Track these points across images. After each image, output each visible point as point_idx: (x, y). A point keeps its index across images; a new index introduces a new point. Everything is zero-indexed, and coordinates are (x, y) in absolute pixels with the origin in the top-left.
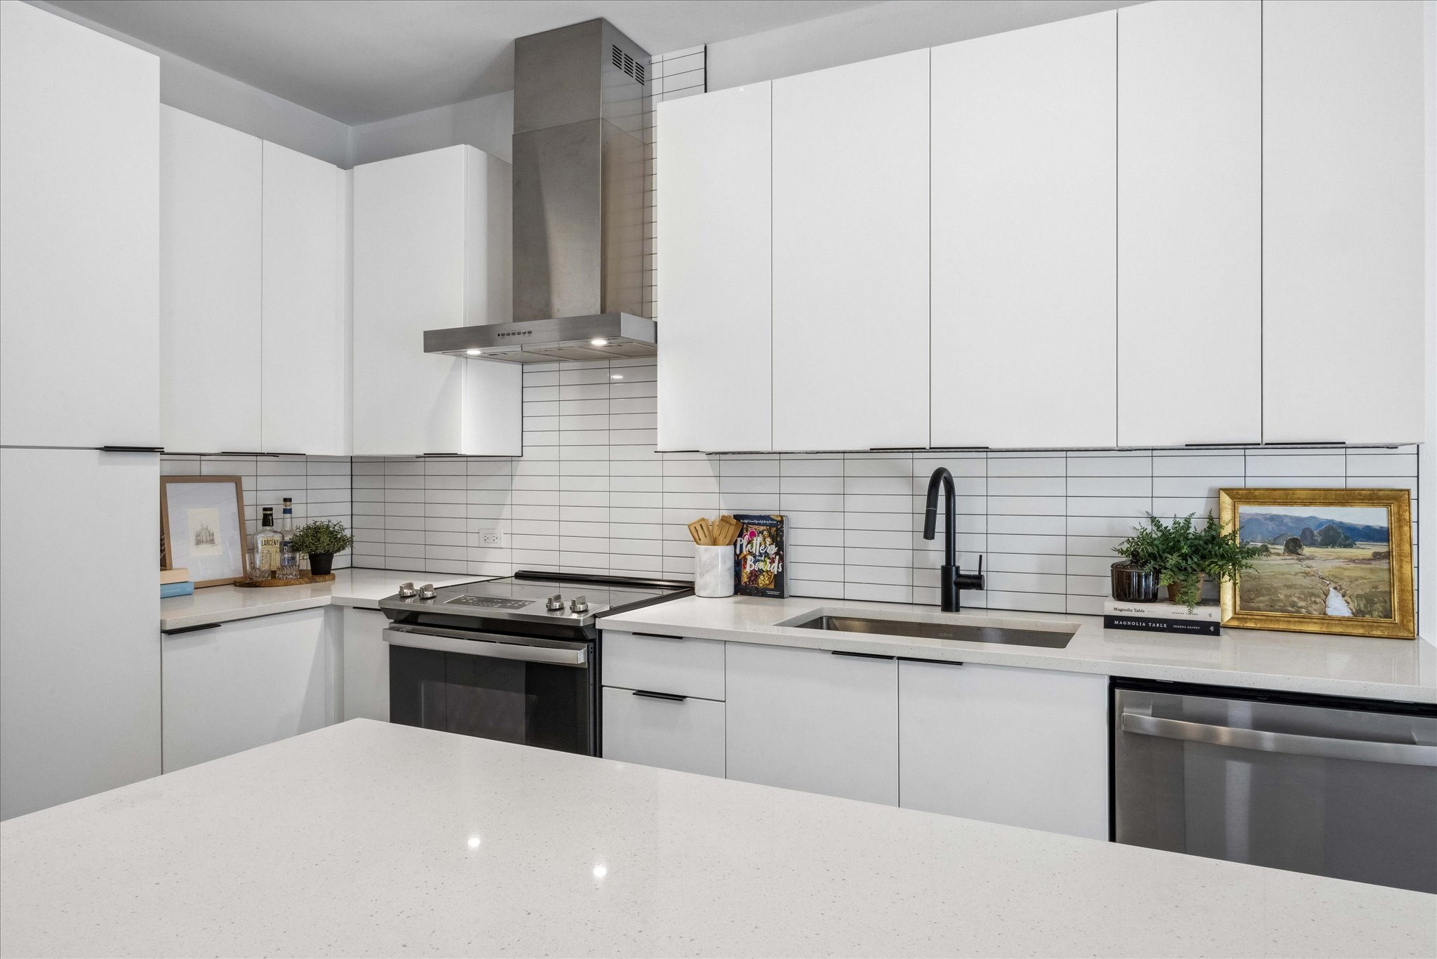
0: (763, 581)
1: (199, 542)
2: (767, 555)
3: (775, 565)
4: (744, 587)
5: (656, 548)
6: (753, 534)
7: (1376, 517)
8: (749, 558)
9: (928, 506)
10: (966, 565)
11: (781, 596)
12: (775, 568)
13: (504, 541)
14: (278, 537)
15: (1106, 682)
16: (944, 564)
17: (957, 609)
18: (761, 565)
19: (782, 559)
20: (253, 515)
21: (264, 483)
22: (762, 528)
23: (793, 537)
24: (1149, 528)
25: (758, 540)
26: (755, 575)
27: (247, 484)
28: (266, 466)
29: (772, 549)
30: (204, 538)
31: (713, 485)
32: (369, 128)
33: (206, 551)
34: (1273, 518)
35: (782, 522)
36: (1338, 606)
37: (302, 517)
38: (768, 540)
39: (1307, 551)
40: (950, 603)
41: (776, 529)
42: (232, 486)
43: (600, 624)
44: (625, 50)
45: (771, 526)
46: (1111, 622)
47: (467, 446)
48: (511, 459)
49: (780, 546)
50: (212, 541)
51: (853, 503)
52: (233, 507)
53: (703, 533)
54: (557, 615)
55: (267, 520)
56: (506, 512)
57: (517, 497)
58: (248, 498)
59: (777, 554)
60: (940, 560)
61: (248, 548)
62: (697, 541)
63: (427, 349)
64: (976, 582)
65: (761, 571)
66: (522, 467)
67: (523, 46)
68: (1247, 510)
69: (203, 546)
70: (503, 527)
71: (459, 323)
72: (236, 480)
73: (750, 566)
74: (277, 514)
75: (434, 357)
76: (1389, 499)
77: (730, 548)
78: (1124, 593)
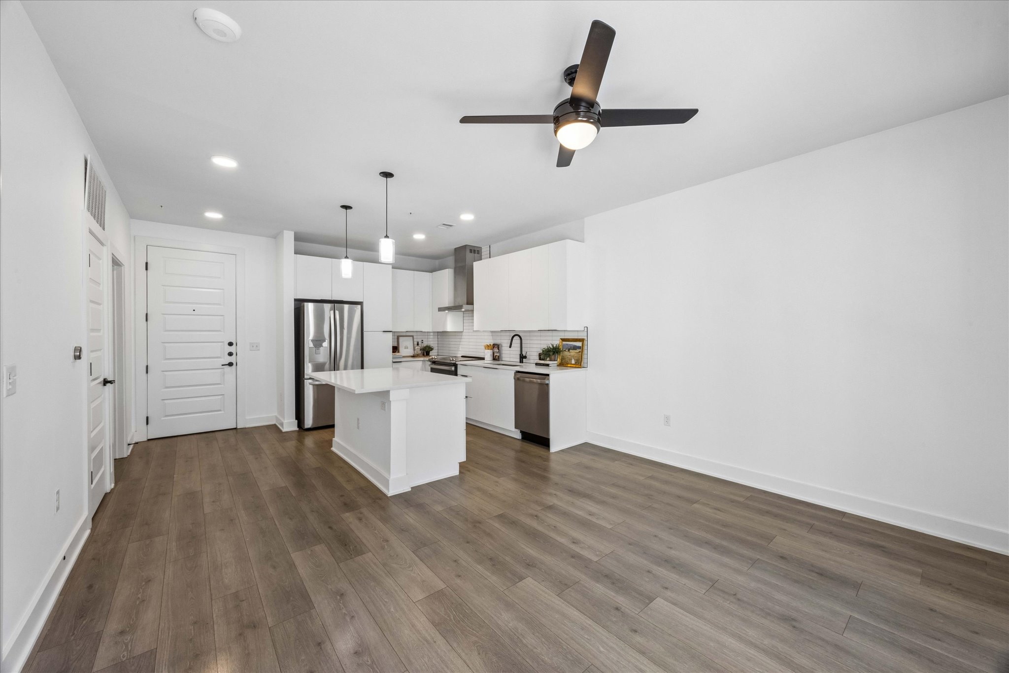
0: (497, 358)
1: (405, 348)
3: (498, 354)
4: (494, 359)
6: (495, 348)
7: (579, 344)
9: (511, 341)
11: (498, 361)
13: (461, 349)
14: (419, 348)
15: (514, 372)
17: (523, 362)
19: (500, 353)
20: (416, 343)
21: (418, 337)
22: (497, 346)
23: (501, 348)
24: (551, 347)
26: (496, 356)
27: (415, 337)
28: (419, 334)
29: (498, 351)
30: (406, 348)
31: (491, 337)
32: (440, 260)
33: (406, 350)
34: (567, 344)
35: (500, 345)
36: (573, 362)
37: (425, 344)
38: (497, 349)
39: (571, 351)
40: (521, 361)
41: (499, 347)
42: (412, 338)
43: (457, 363)
44: (473, 249)
46: (536, 364)
47: (449, 330)
48: (462, 332)
49: (499, 350)
50: (407, 348)
52: (412, 341)
53: (487, 347)
54: (452, 362)
55: (418, 344)
57: (463, 340)
58: (415, 340)
60: (519, 353)
61: (414, 350)
62: (485, 349)
63: (439, 311)
64: (525, 357)
66: (464, 334)
67: (456, 249)
68: (564, 343)
70: (461, 346)
71: (447, 305)
72: (413, 336)
73: (495, 354)
74: (420, 343)
75: (440, 312)
76: (582, 340)
77: (492, 351)
78: (540, 359)
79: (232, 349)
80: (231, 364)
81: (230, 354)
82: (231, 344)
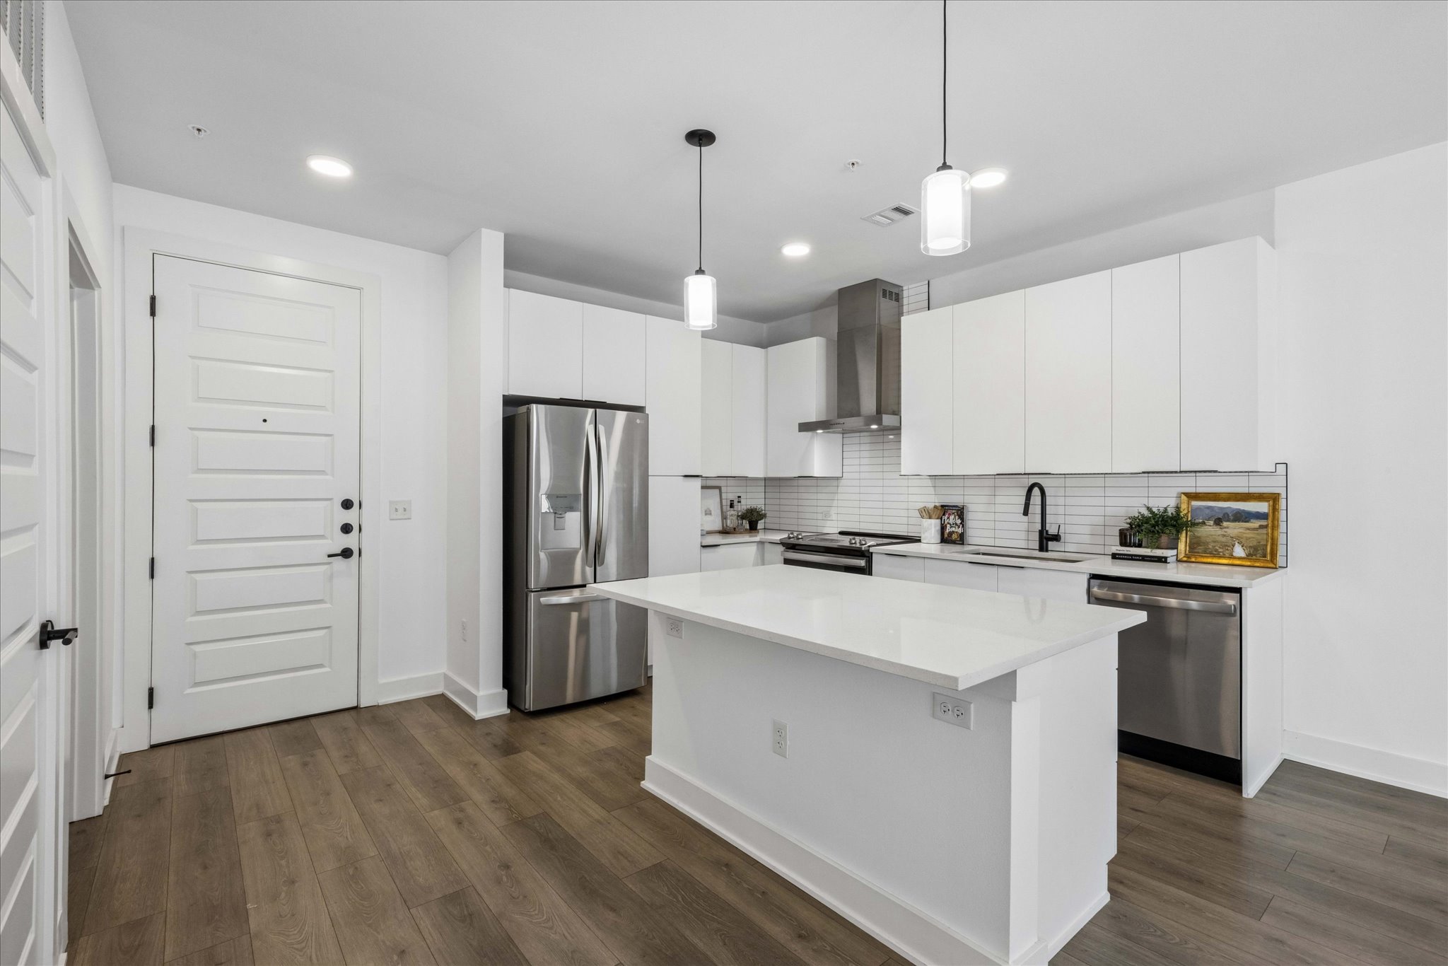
0: (954, 537)
1: (706, 514)
2: (956, 524)
3: (960, 529)
4: (945, 539)
5: (905, 520)
6: (950, 514)
7: (1263, 507)
8: (948, 525)
9: (1026, 500)
10: (1052, 530)
11: (963, 544)
12: (960, 530)
13: (834, 517)
14: (735, 513)
15: (1086, 577)
16: (1040, 529)
17: (1047, 551)
18: (953, 529)
19: (963, 526)
20: (726, 503)
21: (730, 489)
22: (954, 511)
23: (969, 516)
24: (1146, 513)
25: (952, 517)
26: (951, 534)
27: (724, 489)
28: (731, 482)
29: (959, 522)
30: (708, 513)
31: (931, 490)
32: (773, 324)
33: (709, 518)
34: (1209, 508)
35: (963, 508)
36: (1239, 551)
37: (746, 504)
38: (957, 517)
39: (1225, 524)
40: (1043, 548)
41: (960, 512)
42: (717, 491)
43: (872, 550)
44: (888, 289)
45: (958, 510)
46: (1115, 556)
47: (817, 472)
48: (837, 478)
49: (962, 520)
50: (711, 514)
51: (999, 499)
52: (718, 499)
53: (926, 513)
54: (854, 545)
55: (732, 506)
56: (835, 503)
57: (840, 496)
58: (724, 496)
59: (961, 523)
60: (1039, 527)
61: (724, 518)
62: (922, 517)
63: (800, 430)
64: (1056, 538)
65: (953, 532)
66: (842, 482)
67: (842, 292)
68: (1195, 503)
69: (707, 516)
70: (833, 510)
71: (813, 419)
72: (719, 488)
73: (948, 529)
74: (735, 503)
75: (802, 433)
76: (1274, 499)
77: (939, 521)
78: (1123, 543)
79: (350, 517)
80: (346, 553)
81: (346, 529)
82: (347, 504)
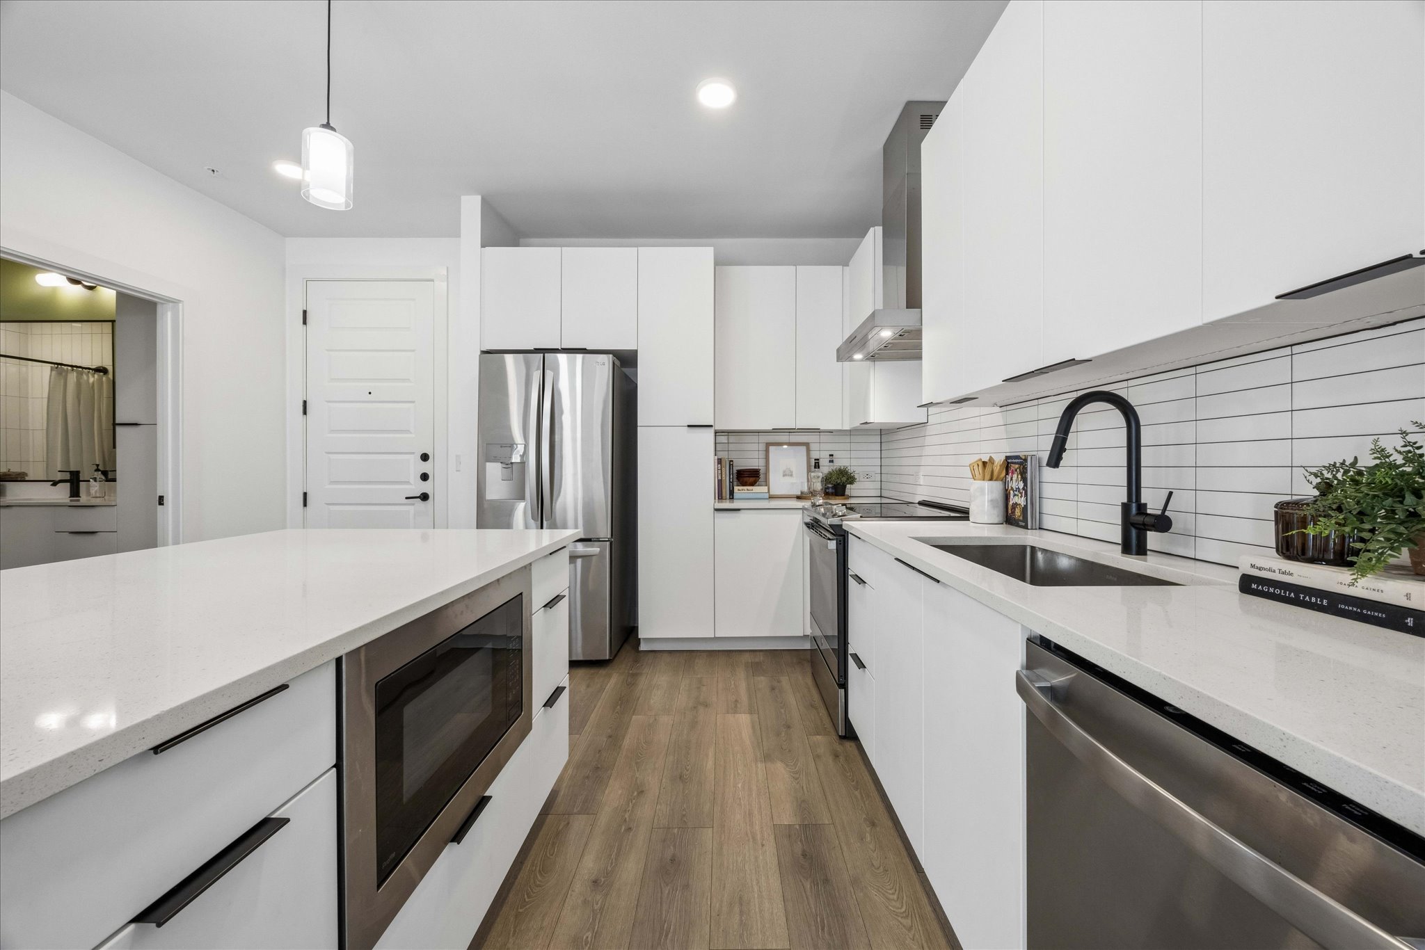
1: (784, 476)
6: (1013, 473)
8: (1012, 492)
14: (820, 475)
16: (1125, 500)
20: (813, 462)
21: (823, 446)
27: (813, 447)
28: (824, 438)
29: (1021, 485)
30: (788, 474)
31: (995, 429)
33: (788, 479)
35: (1026, 460)
40: (1133, 543)
42: (804, 448)
43: (846, 526)
46: (1249, 585)
50: (791, 475)
52: (805, 458)
55: (817, 465)
56: (924, 461)
57: (927, 451)
61: (807, 479)
64: (1162, 523)
69: (787, 478)
70: (923, 471)
72: (807, 445)
73: (1013, 500)
74: (823, 463)
77: (997, 486)
78: (1289, 548)
79: (425, 467)
80: (424, 497)
81: (425, 477)
82: (425, 457)
